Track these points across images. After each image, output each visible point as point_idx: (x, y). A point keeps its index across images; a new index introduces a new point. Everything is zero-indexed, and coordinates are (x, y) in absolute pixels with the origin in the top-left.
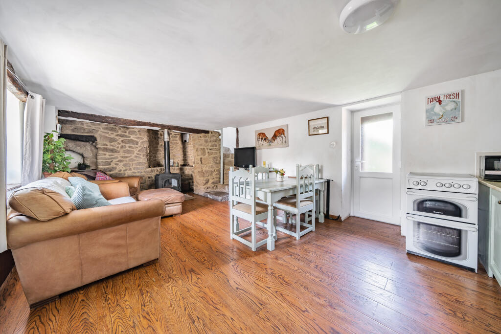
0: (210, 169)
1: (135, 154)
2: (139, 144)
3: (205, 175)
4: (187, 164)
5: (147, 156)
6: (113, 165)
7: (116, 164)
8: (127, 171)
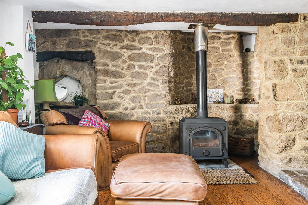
0: (300, 113)
1: (149, 80)
2: (156, 61)
3: (284, 128)
4: (250, 98)
5: (170, 82)
6: (116, 99)
7: (119, 97)
8: (136, 110)
